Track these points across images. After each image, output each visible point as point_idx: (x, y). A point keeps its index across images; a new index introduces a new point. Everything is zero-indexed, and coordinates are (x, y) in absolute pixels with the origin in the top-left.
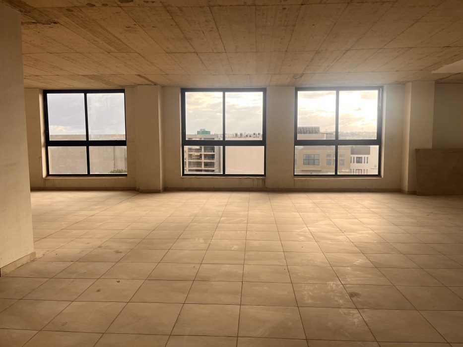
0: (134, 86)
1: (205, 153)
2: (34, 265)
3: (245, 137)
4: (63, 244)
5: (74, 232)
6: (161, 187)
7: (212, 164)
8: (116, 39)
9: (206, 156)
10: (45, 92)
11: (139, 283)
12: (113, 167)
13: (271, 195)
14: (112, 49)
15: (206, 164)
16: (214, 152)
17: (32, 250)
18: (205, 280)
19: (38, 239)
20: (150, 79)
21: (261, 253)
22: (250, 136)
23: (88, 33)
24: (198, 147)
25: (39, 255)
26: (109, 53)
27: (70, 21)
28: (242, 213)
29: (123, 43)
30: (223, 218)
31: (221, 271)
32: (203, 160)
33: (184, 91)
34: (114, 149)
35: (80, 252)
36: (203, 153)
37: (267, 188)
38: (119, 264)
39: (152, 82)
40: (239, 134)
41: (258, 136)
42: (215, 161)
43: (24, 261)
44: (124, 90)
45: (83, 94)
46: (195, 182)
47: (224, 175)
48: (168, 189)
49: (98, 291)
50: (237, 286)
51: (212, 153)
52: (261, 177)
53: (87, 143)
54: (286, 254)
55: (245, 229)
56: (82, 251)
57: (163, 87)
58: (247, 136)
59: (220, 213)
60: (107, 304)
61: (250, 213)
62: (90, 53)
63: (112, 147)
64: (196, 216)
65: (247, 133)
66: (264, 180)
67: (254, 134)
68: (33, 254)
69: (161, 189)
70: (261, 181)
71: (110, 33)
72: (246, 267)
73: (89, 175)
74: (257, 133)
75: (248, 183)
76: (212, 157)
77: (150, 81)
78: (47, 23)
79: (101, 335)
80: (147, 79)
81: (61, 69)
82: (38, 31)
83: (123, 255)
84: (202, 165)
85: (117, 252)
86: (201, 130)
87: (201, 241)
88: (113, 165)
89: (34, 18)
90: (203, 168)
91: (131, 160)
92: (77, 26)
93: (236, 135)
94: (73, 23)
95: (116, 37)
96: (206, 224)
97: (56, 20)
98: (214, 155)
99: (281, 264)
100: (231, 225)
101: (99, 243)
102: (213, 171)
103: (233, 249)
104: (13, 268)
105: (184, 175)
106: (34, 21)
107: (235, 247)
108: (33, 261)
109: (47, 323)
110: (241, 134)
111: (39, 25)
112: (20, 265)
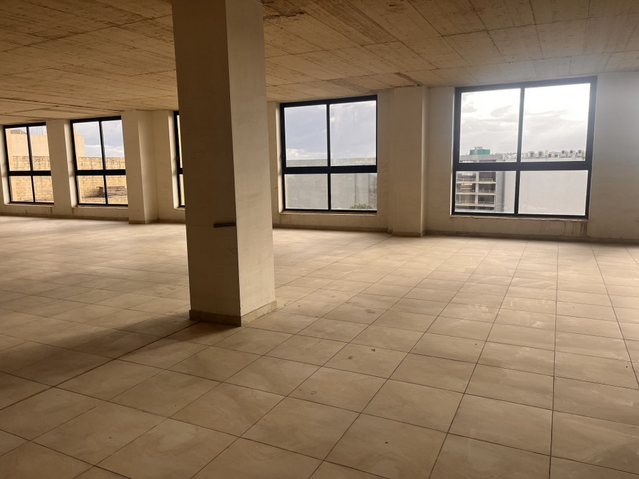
0: (390, 90)
1: (481, 183)
2: (275, 317)
3: (546, 157)
4: (305, 295)
5: (317, 281)
6: (421, 230)
7: (491, 199)
8: (374, 25)
9: (481, 186)
10: (282, 106)
11: (402, 355)
12: (354, 201)
13: (597, 249)
14: (367, 39)
15: (481, 199)
16: (494, 180)
17: (273, 298)
18: (494, 365)
19: (279, 286)
20: (412, 78)
21: (583, 337)
22: (556, 156)
23: (340, 22)
24: (470, 173)
25: (280, 304)
26: (362, 46)
27: (320, 8)
28: (547, 274)
29: (383, 29)
30: (516, 279)
31: (517, 355)
32: (477, 193)
33: (459, 91)
34: (356, 178)
35: (325, 307)
36: (477, 182)
37: (588, 237)
38: (372, 328)
39: (415, 82)
40: (536, 153)
41: (569, 155)
42: (497, 194)
43: (265, 311)
44: (376, 96)
45: (326, 105)
46: (471, 225)
47: (516, 214)
48: (430, 233)
49: (350, 358)
50: (547, 382)
51: (492, 182)
52: (580, 220)
53: (329, 170)
54: (628, 343)
55: (554, 299)
56: (328, 305)
57: (429, 88)
58: (550, 156)
59: (511, 272)
60: (363, 377)
61: (561, 274)
62: (339, 49)
63: (353, 174)
64: (473, 272)
65: (550, 151)
66: (585, 226)
67: (563, 152)
68: (274, 303)
69: (421, 231)
70: (579, 226)
71: (367, 17)
72: (559, 356)
73: (329, 210)
74: (569, 151)
75: (557, 228)
76: (493, 187)
77: (412, 80)
78: (293, 14)
79: (357, 414)
80: (409, 78)
81: (303, 75)
82: (281, 26)
83: (376, 316)
84: (474, 200)
85: (369, 312)
86: (475, 148)
87: (484, 308)
88: (354, 198)
89: (277, 9)
90: (476, 203)
91: (382, 192)
92: (328, 14)
93: (532, 154)
94: (323, 10)
95: (375, 22)
96: (490, 286)
97: (303, 9)
98: (495, 184)
99: (620, 358)
100: (529, 290)
101: (346, 298)
102: (492, 209)
103: (534, 326)
104: (253, 318)
105: (454, 213)
106: (277, 14)
107: (538, 323)
108: (274, 311)
109: (294, 388)
110: (540, 154)
111: (283, 19)
112: (261, 315)
